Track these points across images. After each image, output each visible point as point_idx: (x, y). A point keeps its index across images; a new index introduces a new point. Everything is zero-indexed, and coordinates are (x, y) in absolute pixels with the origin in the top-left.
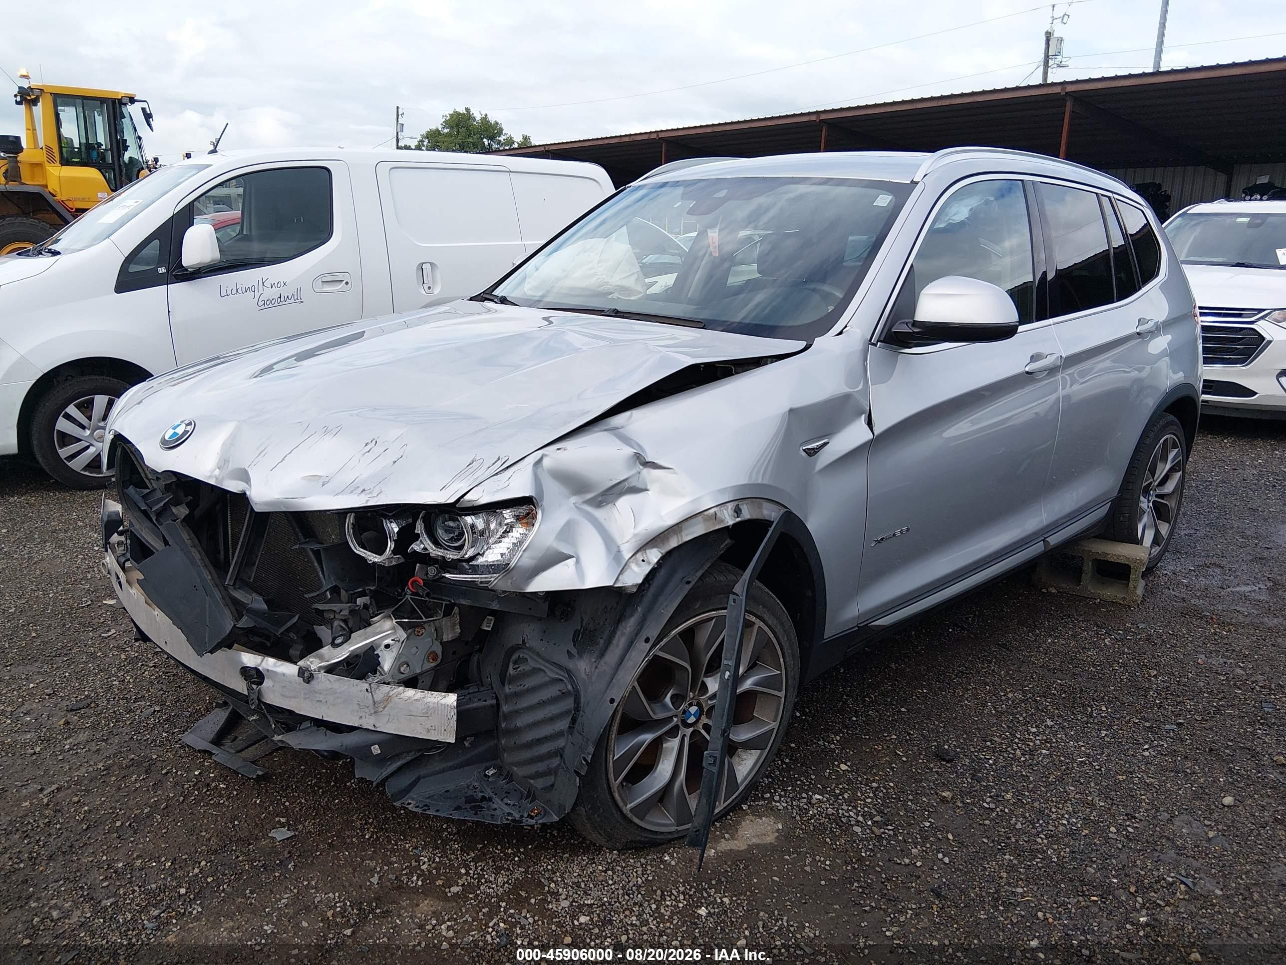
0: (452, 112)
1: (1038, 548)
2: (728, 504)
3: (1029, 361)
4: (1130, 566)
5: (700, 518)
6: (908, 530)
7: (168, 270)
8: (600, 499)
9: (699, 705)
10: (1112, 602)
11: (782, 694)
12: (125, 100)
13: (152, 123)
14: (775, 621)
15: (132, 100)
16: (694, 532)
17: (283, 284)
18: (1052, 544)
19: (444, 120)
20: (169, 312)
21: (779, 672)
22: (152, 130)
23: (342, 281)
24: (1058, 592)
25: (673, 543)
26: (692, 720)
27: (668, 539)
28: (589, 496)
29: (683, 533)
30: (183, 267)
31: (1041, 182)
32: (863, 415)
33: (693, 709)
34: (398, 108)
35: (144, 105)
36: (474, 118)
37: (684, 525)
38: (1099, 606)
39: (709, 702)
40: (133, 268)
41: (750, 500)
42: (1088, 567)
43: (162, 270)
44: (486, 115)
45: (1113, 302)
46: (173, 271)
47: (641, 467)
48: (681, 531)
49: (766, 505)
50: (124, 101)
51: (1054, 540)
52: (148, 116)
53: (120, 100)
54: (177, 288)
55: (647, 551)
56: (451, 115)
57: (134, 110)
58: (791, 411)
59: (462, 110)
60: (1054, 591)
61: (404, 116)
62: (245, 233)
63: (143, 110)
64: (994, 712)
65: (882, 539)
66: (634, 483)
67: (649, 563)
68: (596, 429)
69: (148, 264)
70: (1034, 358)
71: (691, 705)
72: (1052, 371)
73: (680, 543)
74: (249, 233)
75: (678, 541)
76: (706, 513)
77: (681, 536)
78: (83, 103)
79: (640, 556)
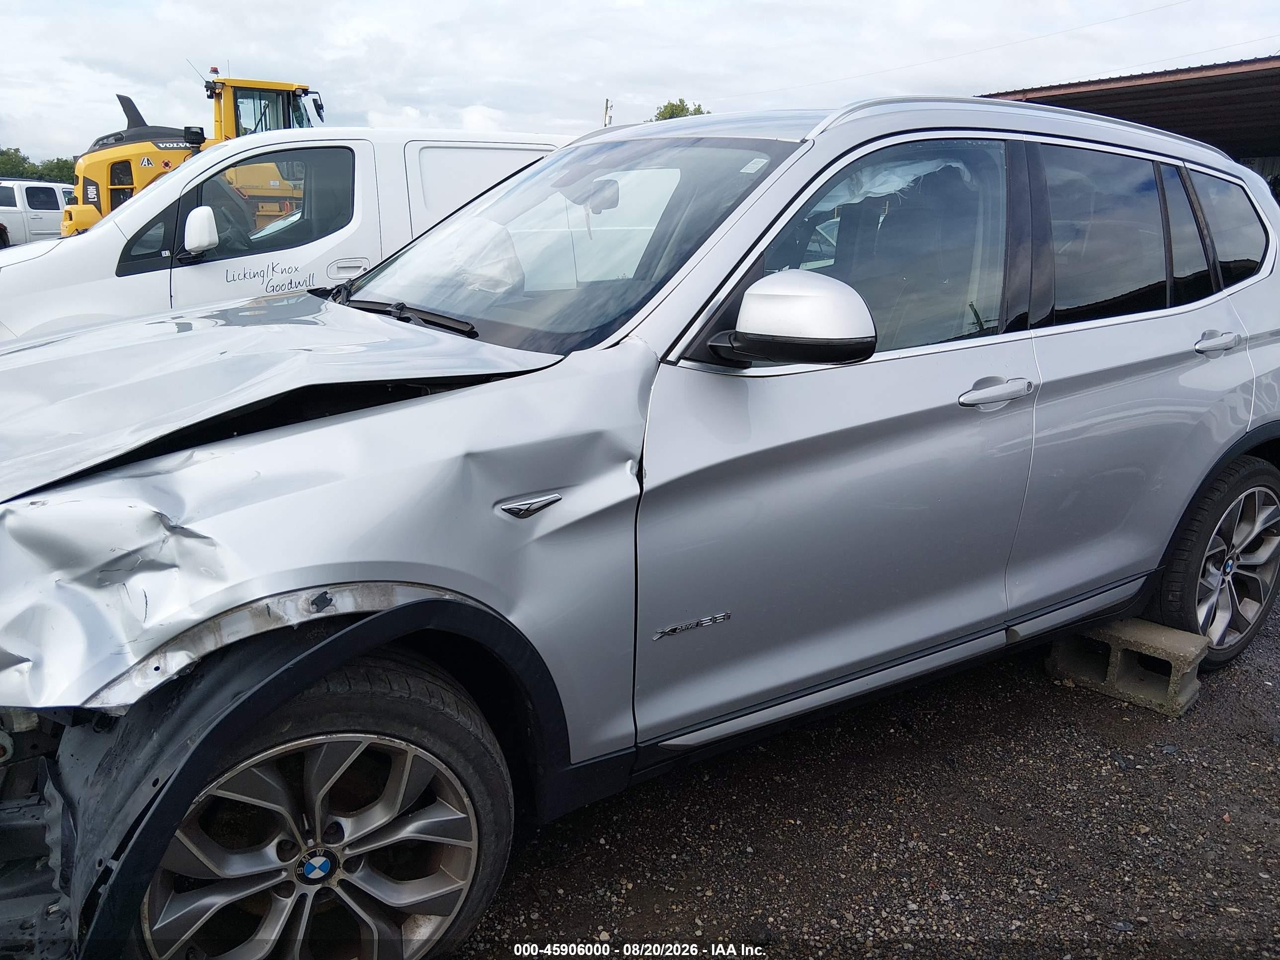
0: (666, 104)
1: (998, 639)
2: (299, 593)
3: (971, 388)
4: (1171, 665)
5: (245, 612)
6: (727, 617)
7: (172, 253)
8: (98, 577)
9: (328, 854)
10: (1146, 708)
11: (473, 844)
12: (299, 92)
13: (323, 114)
14: (447, 748)
15: (306, 92)
16: (238, 632)
17: (294, 270)
18: (1021, 635)
19: (658, 111)
20: (171, 296)
21: (463, 815)
22: (322, 120)
23: (361, 267)
24: (1077, 686)
25: (210, 645)
26: (317, 874)
27: (200, 639)
28: (82, 571)
29: (224, 632)
30: (186, 251)
31: (1042, 143)
32: (630, 462)
33: (318, 861)
34: (607, 100)
35: (316, 96)
36: (688, 109)
37: (224, 621)
38: (1122, 711)
39: (348, 852)
40: (137, 251)
41: (361, 585)
42: (1116, 657)
43: (166, 253)
44: (699, 106)
45: (1165, 307)
46: (177, 255)
47: (168, 533)
48: (219, 628)
49: (399, 589)
50: (297, 93)
51: (1024, 630)
52: (319, 108)
53: (294, 92)
54: (180, 273)
55: (169, 655)
56: (666, 107)
57: (307, 102)
58: (469, 456)
59: (676, 101)
60: (1071, 685)
61: (613, 109)
62: (305, 218)
63: (315, 101)
64: (874, 868)
65: (674, 630)
66: (152, 555)
67: (163, 673)
68: (117, 475)
69: (153, 248)
70: (980, 384)
71: (313, 855)
72: (1015, 401)
73: (219, 646)
74: (309, 218)
75: (217, 643)
76: (254, 605)
77: (221, 636)
78: (260, 95)
79: (154, 662)
